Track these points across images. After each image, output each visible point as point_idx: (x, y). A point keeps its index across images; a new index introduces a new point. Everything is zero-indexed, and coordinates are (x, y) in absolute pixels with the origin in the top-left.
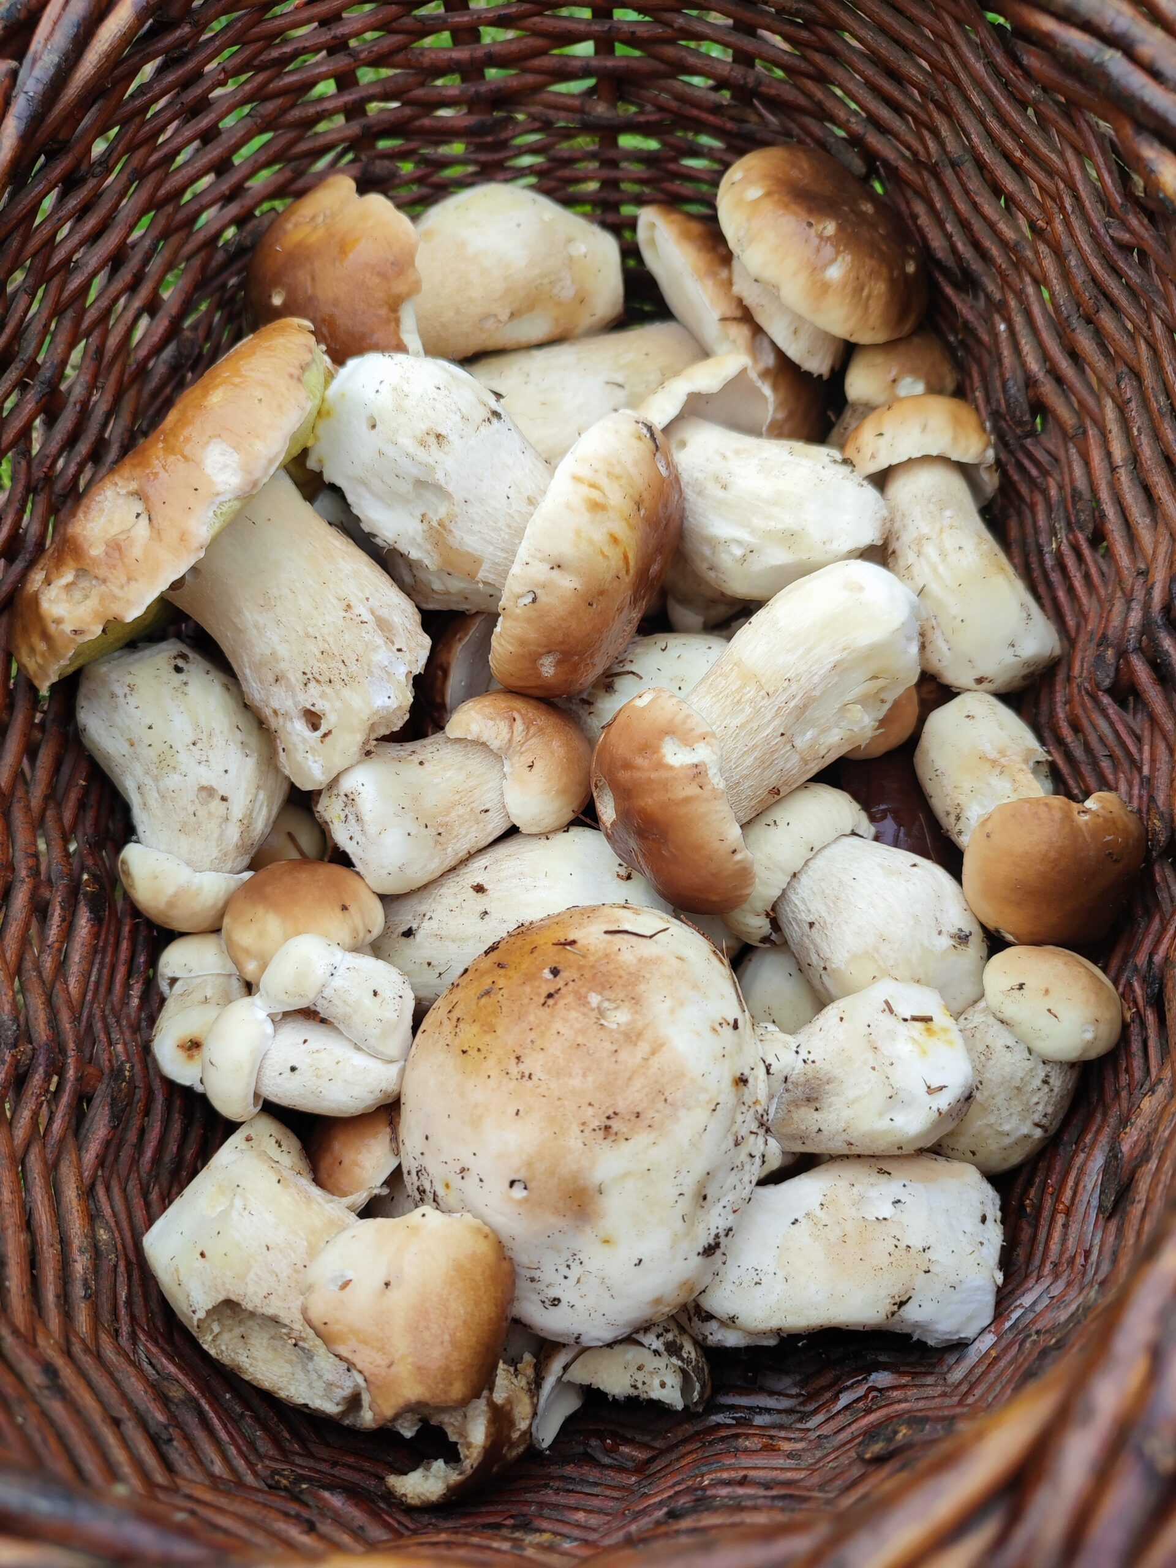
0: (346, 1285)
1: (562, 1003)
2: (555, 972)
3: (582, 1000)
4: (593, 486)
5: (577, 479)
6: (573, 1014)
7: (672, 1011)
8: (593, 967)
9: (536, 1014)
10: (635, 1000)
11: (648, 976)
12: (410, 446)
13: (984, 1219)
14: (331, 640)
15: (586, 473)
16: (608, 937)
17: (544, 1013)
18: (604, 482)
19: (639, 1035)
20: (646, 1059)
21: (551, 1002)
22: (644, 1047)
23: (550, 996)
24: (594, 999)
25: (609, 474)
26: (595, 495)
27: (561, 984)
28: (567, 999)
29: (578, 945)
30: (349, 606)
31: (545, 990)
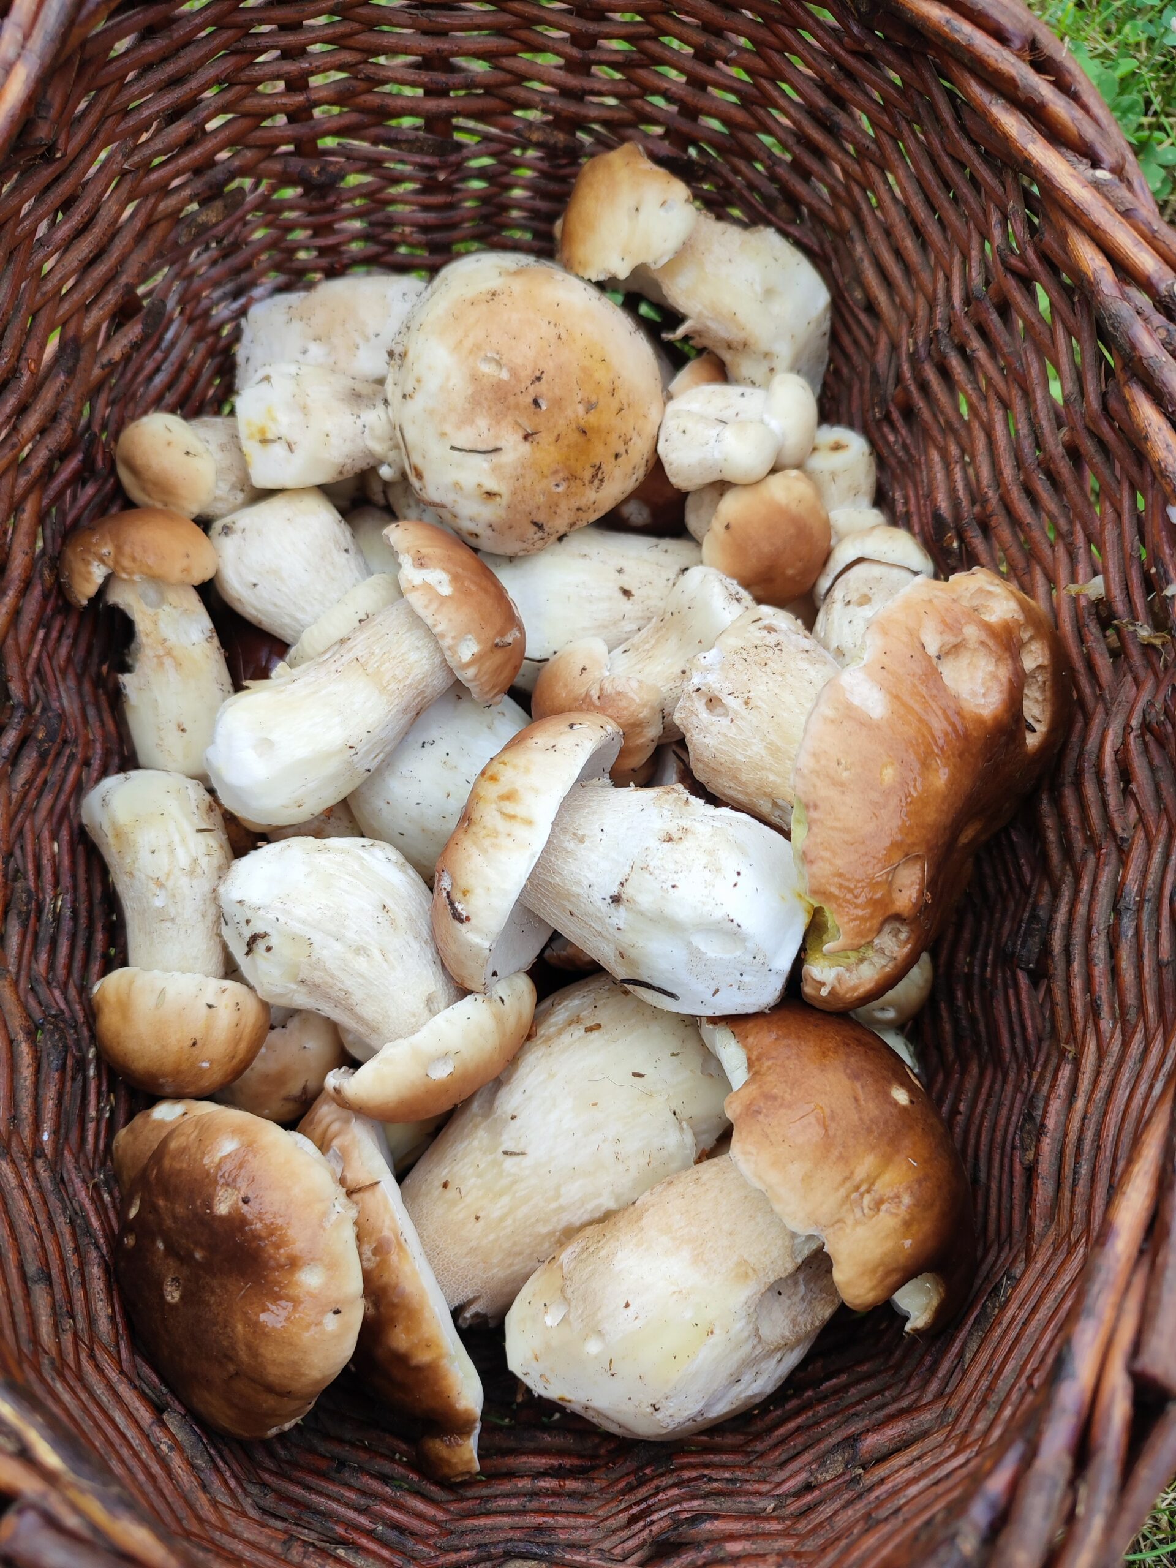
0: (663, 203)
1: (529, 372)
2: (536, 402)
3: (513, 372)
4: (513, 817)
5: (529, 822)
6: (519, 361)
7: (448, 378)
8: (508, 408)
9: (549, 366)
10: (475, 378)
11: (467, 405)
12: (698, 827)
13: (248, 360)
14: (759, 673)
15: (519, 831)
16: (499, 445)
17: (543, 365)
18: (501, 824)
19: (471, 352)
20: (466, 336)
21: (538, 374)
22: (468, 343)
23: (539, 379)
24: (505, 375)
25: (496, 834)
26: (509, 808)
27: (531, 389)
28: (526, 374)
29: (521, 434)
30: (747, 703)
31: (542, 387)
